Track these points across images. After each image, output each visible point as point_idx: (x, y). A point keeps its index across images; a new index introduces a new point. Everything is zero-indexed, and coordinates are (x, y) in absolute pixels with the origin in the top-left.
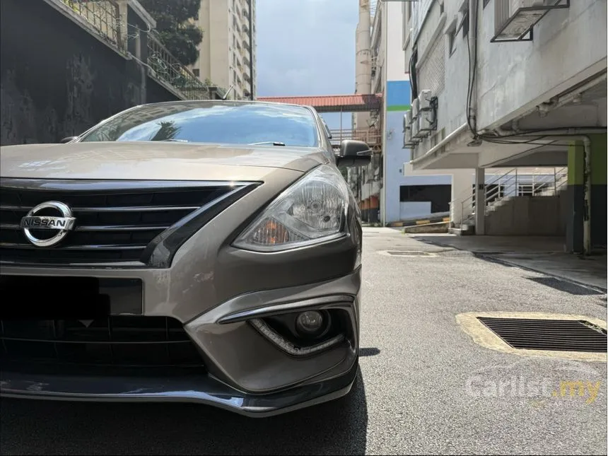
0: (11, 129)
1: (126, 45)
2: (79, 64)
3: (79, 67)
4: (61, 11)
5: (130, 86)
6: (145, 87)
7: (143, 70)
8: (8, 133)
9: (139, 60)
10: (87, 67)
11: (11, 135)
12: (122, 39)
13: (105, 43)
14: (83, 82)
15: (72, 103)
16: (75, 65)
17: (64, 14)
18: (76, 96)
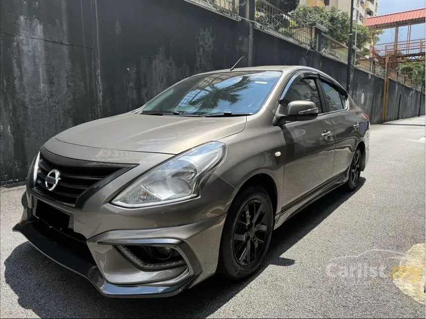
0: (162, 82)
1: (238, 11)
2: (204, 32)
3: (204, 35)
4: (192, 3)
5: (240, 39)
6: (253, 37)
7: (251, 25)
8: (161, 84)
9: (247, 20)
10: (209, 34)
11: (162, 85)
12: (236, 7)
13: (221, 14)
14: (206, 44)
15: (199, 59)
16: (201, 34)
17: (194, 4)
18: (201, 54)
